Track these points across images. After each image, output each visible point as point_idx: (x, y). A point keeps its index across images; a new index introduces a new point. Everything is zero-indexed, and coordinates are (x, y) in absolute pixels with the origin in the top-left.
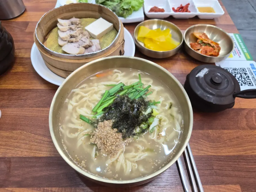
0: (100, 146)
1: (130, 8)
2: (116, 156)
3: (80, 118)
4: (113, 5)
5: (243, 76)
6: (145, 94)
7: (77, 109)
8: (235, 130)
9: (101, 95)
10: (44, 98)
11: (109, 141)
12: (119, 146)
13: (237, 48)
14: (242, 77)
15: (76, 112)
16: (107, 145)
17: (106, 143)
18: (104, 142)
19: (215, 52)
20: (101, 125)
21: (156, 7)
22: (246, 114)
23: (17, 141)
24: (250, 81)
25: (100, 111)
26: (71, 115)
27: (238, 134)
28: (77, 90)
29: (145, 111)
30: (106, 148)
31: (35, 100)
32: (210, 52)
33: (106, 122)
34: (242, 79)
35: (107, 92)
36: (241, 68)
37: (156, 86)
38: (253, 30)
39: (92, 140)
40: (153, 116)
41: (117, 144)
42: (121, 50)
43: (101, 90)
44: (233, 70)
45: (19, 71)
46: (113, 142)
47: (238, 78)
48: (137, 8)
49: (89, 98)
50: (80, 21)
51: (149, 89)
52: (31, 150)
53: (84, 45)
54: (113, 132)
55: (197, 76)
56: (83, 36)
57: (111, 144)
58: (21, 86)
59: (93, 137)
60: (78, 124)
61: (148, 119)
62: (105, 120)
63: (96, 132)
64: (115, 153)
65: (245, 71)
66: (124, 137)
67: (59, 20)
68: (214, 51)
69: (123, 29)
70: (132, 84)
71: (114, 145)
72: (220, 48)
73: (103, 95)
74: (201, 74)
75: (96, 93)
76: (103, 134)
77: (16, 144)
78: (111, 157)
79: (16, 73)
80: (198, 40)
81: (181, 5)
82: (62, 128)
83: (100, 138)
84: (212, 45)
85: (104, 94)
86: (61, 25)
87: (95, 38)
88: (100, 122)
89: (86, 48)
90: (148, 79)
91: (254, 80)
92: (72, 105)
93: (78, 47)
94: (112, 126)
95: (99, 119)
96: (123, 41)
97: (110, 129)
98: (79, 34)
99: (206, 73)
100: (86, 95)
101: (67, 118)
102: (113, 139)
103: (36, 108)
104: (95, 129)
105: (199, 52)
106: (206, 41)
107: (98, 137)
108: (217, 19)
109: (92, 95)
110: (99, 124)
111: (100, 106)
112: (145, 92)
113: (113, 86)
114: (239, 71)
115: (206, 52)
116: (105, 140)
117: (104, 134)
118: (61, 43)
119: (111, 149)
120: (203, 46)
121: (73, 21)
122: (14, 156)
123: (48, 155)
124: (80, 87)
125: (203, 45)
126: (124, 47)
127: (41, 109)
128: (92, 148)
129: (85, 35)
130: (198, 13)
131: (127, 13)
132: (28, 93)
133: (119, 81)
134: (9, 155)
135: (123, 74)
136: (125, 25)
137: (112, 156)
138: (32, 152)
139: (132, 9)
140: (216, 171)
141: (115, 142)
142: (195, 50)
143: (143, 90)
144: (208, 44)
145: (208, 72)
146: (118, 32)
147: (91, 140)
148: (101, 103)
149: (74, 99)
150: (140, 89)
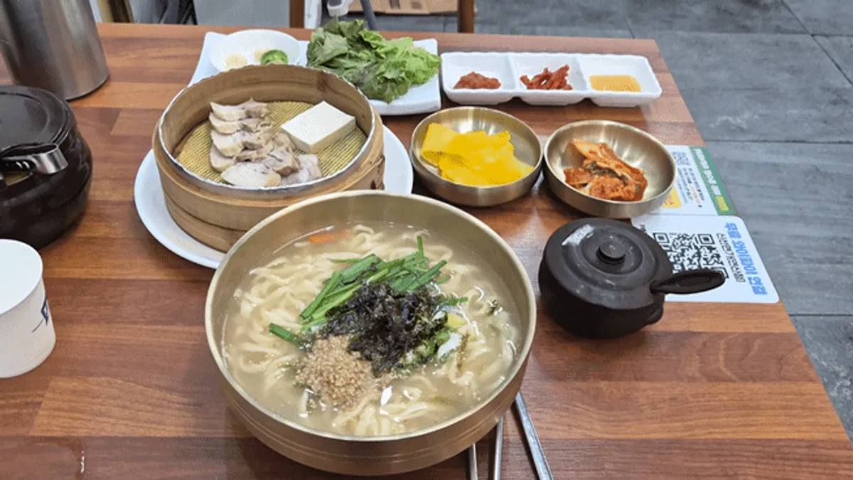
0: (319, 388)
1: (403, 79)
2: (357, 409)
3: (272, 331)
4: (354, 68)
5: (702, 254)
6: (431, 281)
7: (264, 312)
8: (669, 383)
9: (321, 281)
10: (168, 302)
11: (340, 377)
12: (363, 389)
13: (696, 183)
14: (699, 256)
15: (260, 318)
16: (337, 385)
17: (332, 381)
18: (327, 381)
19: (629, 192)
20: (322, 345)
21: (475, 75)
22: (700, 346)
23: (100, 400)
24: (721, 265)
25: (320, 315)
26: (249, 325)
27: (676, 392)
28: (261, 271)
29: (430, 317)
30: (333, 391)
31: (143, 308)
32: (613, 191)
33: (333, 339)
34: (699, 260)
35: (337, 275)
36: (699, 235)
38: (840, 142)
39: (300, 378)
40: (447, 329)
41: (360, 384)
42: (376, 181)
43: (322, 272)
44: (679, 238)
45: (97, 235)
46: (351, 379)
47: (689, 259)
48: (421, 76)
49: (293, 288)
50: (267, 107)
51: (440, 270)
52: (139, 421)
53: (279, 169)
54: (351, 358)
55: (564, 243)
56: (276, 146)
57: (344, 383)
58: (103, 271)
59: (302, 371)
60: (265, 343)
61: (436, 333)
62: (331, 336)
63: (309, 361)
64: (355, 403)
65: (711, 241)
66: (376, 371)
67: (214, 106)
68: (626, 188)
69: (382, 129)
70: (401, 257)
71: (353, 385)
72: (646, 181)
73: (326, 282)
74: (575, 239)
75: (309, 277)
76: (326, 364)
77: (95, 408)
78: (344, 410)
79: (89, 241)
80: (586, 162)
81: (546, 70)
83: (319, 372)
84: (619, 172)
85: (330, 279)
86: (220, 118)
87: (305, 150)
88: (318, 339)
89: (285, 174)
90: (440, 247)
91: (732, 264)
92: (251, 303)
93: (263, 173)
94: (349, 347)
95: (318, 332)
96: (381, 160)
97: (343, 354)
98: (267, 142)
99: (588, 237)
100: (286, 281)
101: (240, 331)
102: (350, 373)
103: (147, 325)
104: (308, 354)
105: (585, 192)
106: (605, 162)
107: (313, 370)
108: (647, 106)
109: (298, 281)
110: (317, 344)
111: (320, 305)
112: (433, 277)
113: (355, 261)
114: (694, 241)
115: (603, 191)
116: (331, 375)
117: (330, 363)
118: (218, 162)
119: (345, 395)
120: (596, 176)
121: (253, 110)
122: (94, 434)
123: (181, 435)
124: (270, 265)
125: (596, 173)
126: (383, 172)
127: (160, 327)
128: (301, 394)
129: (280, 144)
130: (590, 91)
131: (393, 89)
132: (124, 289)
133: (370, 250)
134: (82, 433)
135: (379, 235)
136: (387, 119)
137: (348, 409)
138: (141, 427)
139: (406, 79)
140: (610, 472)
141: (355, 380)
142: (574, 186)
143: (426, 273)
144: (607, 171)
145: (592, 235)
146: (367, 137)
147: (297, 377)
148: (323, 300)
149: (254, 290)
150: (420, 269)
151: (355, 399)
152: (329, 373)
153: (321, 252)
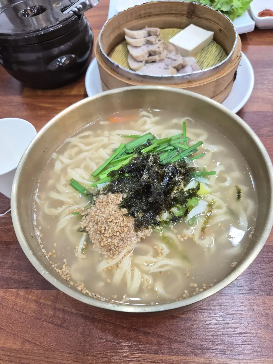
0: (94, 235)
2: (117, 257)
3: (71, 185)
6: (190, 156)
7: (69, 170)
9: (112, 150)
11: (109, 228)
12: (125, 241)
15: (66, 174)
16: (105, 235)
17: (103, 231)
18: (100, 230)
20: (102, 200)
26: (58, 180)
28: (75, 140)
29: (185, 185)
30: (103, 239)
33: (111, 195)
35: (123, 146)
37: (213, 143)
39: (82, 224)
40: (198, 196)
41: (123, 237)
43: (113, 143)
46: (117, 232)
49: (92, 154)
51: (198, 148)
53: (175, 65)
54: (120, 213)
56: (169, 53)
57: (111, 235)
59: (85, 219)
61: (188, 200)
63: (92, 211)
64: (117, 252)
66: (137, 226)
67: (127, 31)
70: (169, 137)
71: (118, 237)
73: (115, 151)
75: (104, 147)
76: (102, 215)
78: (109, 256)
82: (39, 197)
83: (96, 221)
85: (117, 149)
86: (132, 38)
88: (102, 195)
90: (198, 131)
92: (62, 163)
94: (121, 204)
95: (102, 189)
97: (115, 209)
98: (163, 50)
100: (88, 148)
101: (51, 182)
102: (117, 226)
104: (92, 205)
107: (92, 219)
109: (97, 149)
110: (99, 198)
112: (191, 153)
113: (137, 137)
116: (103, 226)
117: (104, 216)
119: (110, 244)
121: (150, 32)
124: (79, 136)
129: (171, 51)
133: (147, 130)
135: (156, 119)
137: (111, 256)
141: (120, 233)
143: (186, 150)
148: (109, 164)
149: (66, 154)
150: (183, 147)
151: (117, 249)
152: (102, 224)
153: (115, 129)
